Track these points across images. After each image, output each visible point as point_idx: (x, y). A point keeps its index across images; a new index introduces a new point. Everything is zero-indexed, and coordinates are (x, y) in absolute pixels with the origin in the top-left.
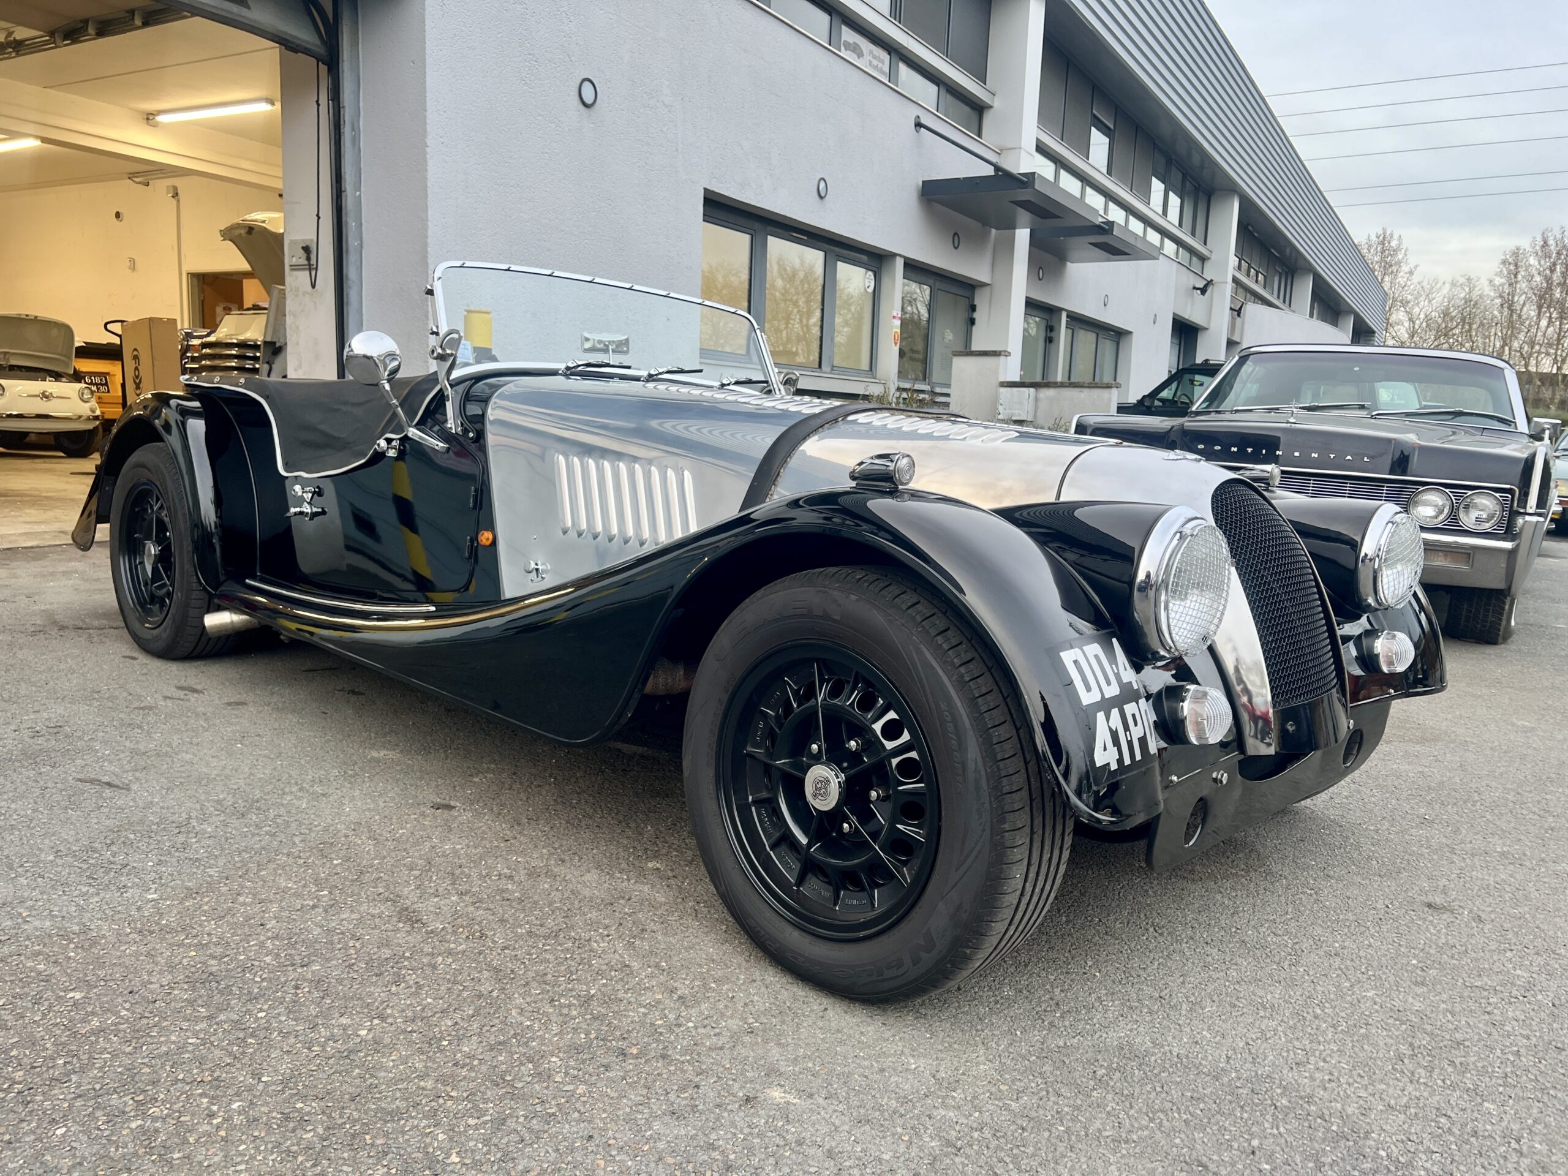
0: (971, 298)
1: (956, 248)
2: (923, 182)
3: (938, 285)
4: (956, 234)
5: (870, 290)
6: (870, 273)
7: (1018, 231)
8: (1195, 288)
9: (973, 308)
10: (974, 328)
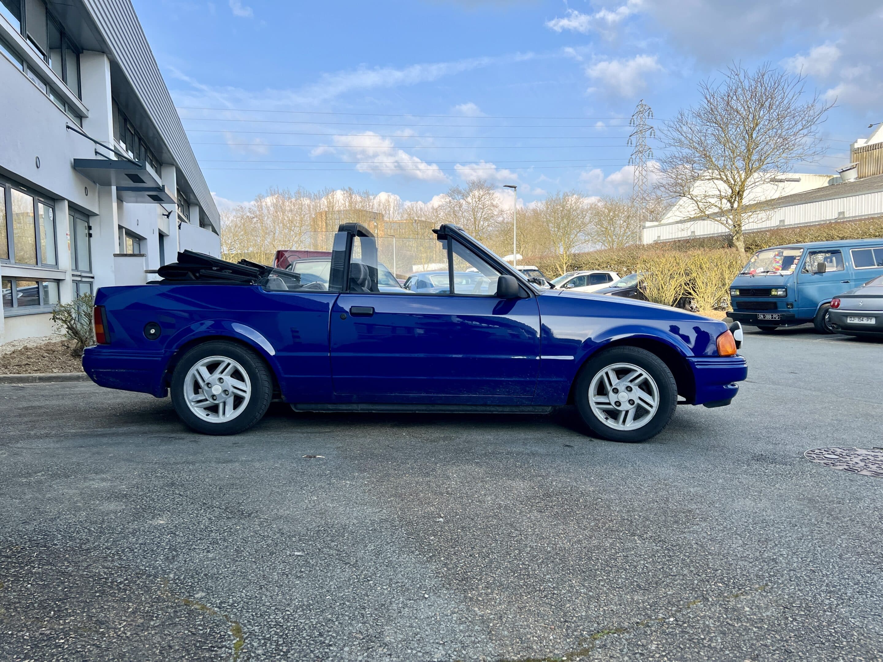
0: (88, 223)
1: (87, 195)
2: (74, 159)
3: (77, 215)
4: (86, 188)
5: (52, 219)
6: (51, 209)
7: (112, 187)
8: (163, 215)
9: (90, 228)
10: (91, 238)
